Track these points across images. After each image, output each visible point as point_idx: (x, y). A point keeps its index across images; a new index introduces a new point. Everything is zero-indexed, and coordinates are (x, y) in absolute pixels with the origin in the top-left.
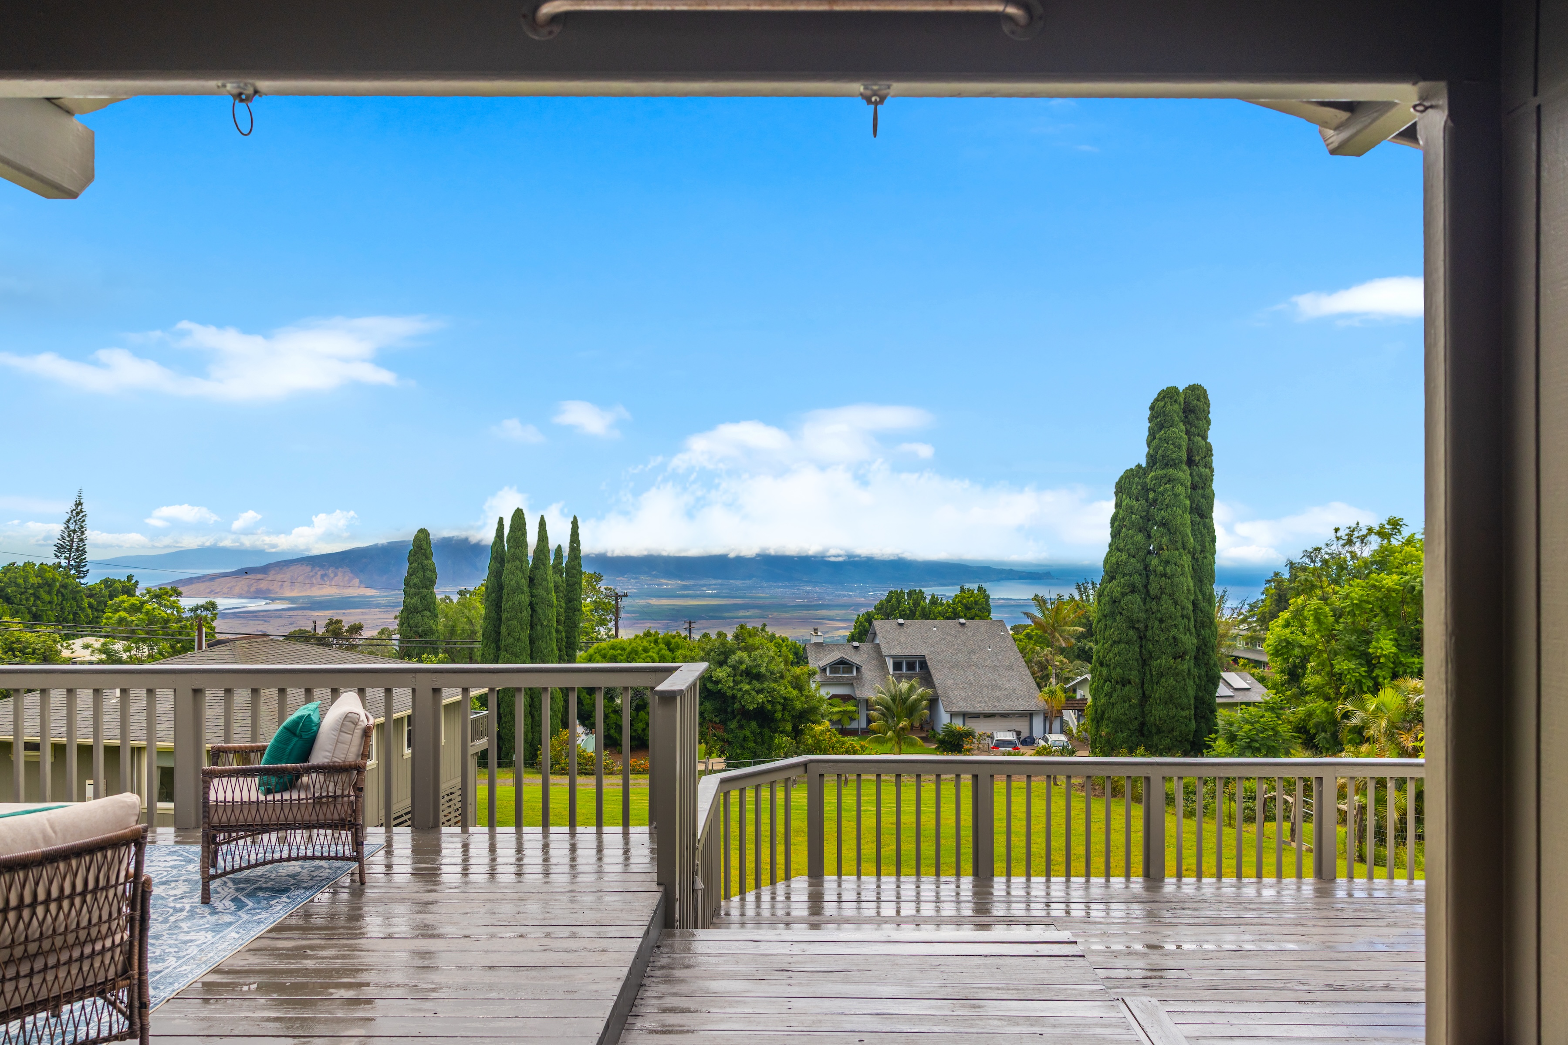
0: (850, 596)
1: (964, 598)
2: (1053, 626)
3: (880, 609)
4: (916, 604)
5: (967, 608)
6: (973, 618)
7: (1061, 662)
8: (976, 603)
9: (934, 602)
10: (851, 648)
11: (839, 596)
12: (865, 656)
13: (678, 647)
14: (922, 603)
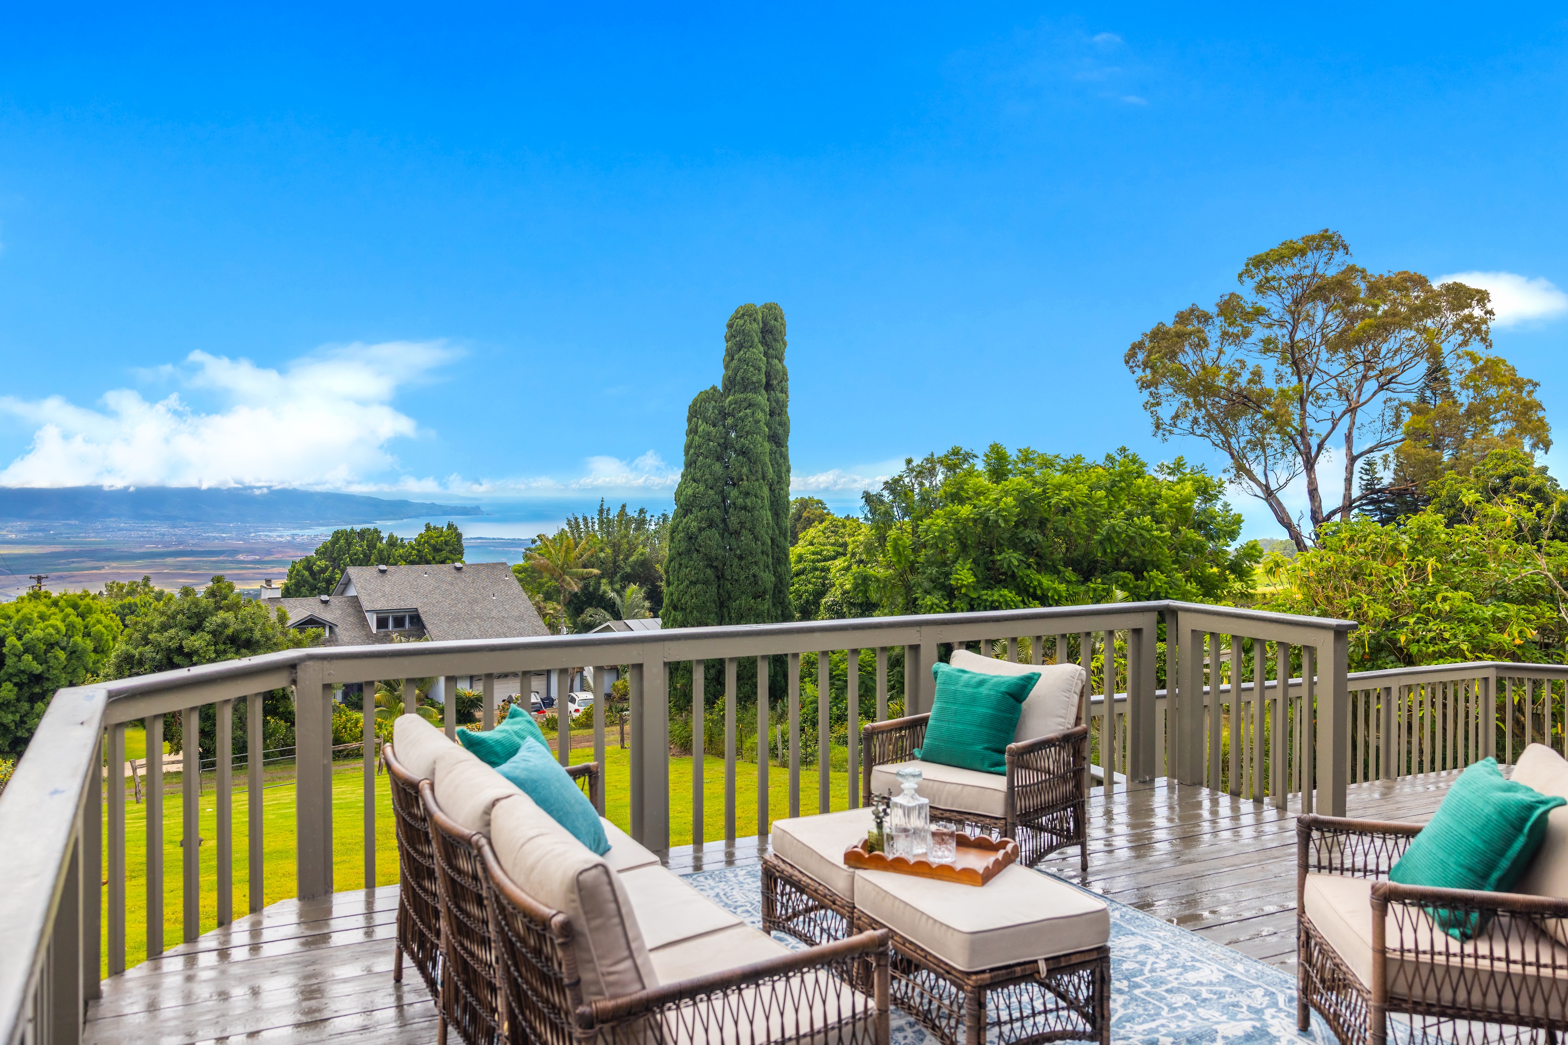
0: (223, 539)
1: (431, 537)
2: (562, 568)
3: (324, 553)
4: (372, 546)
5: (436, 549)
6: (443, 562)
7: (555, 609)
8: (446, 543)
9: (393, 542)
10: (319, 604)
11: (208, 538)
12: (339, 612)
13: (90, 610)
14: (378, 544)
